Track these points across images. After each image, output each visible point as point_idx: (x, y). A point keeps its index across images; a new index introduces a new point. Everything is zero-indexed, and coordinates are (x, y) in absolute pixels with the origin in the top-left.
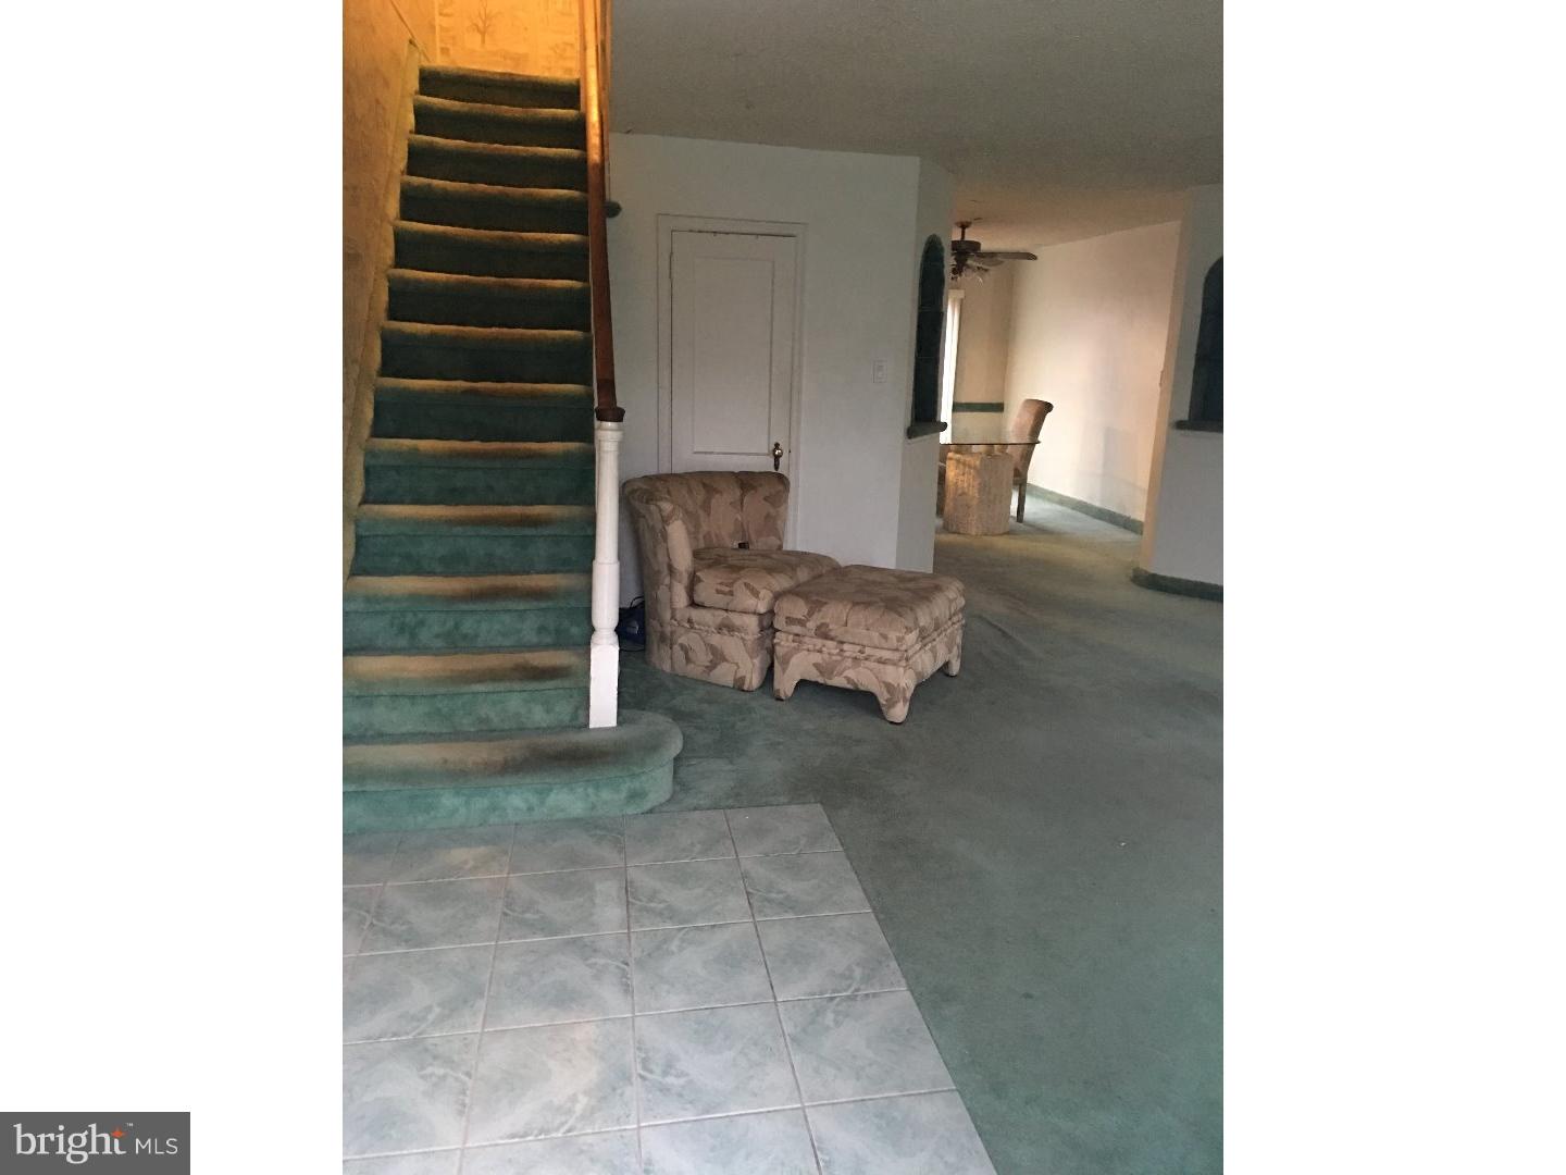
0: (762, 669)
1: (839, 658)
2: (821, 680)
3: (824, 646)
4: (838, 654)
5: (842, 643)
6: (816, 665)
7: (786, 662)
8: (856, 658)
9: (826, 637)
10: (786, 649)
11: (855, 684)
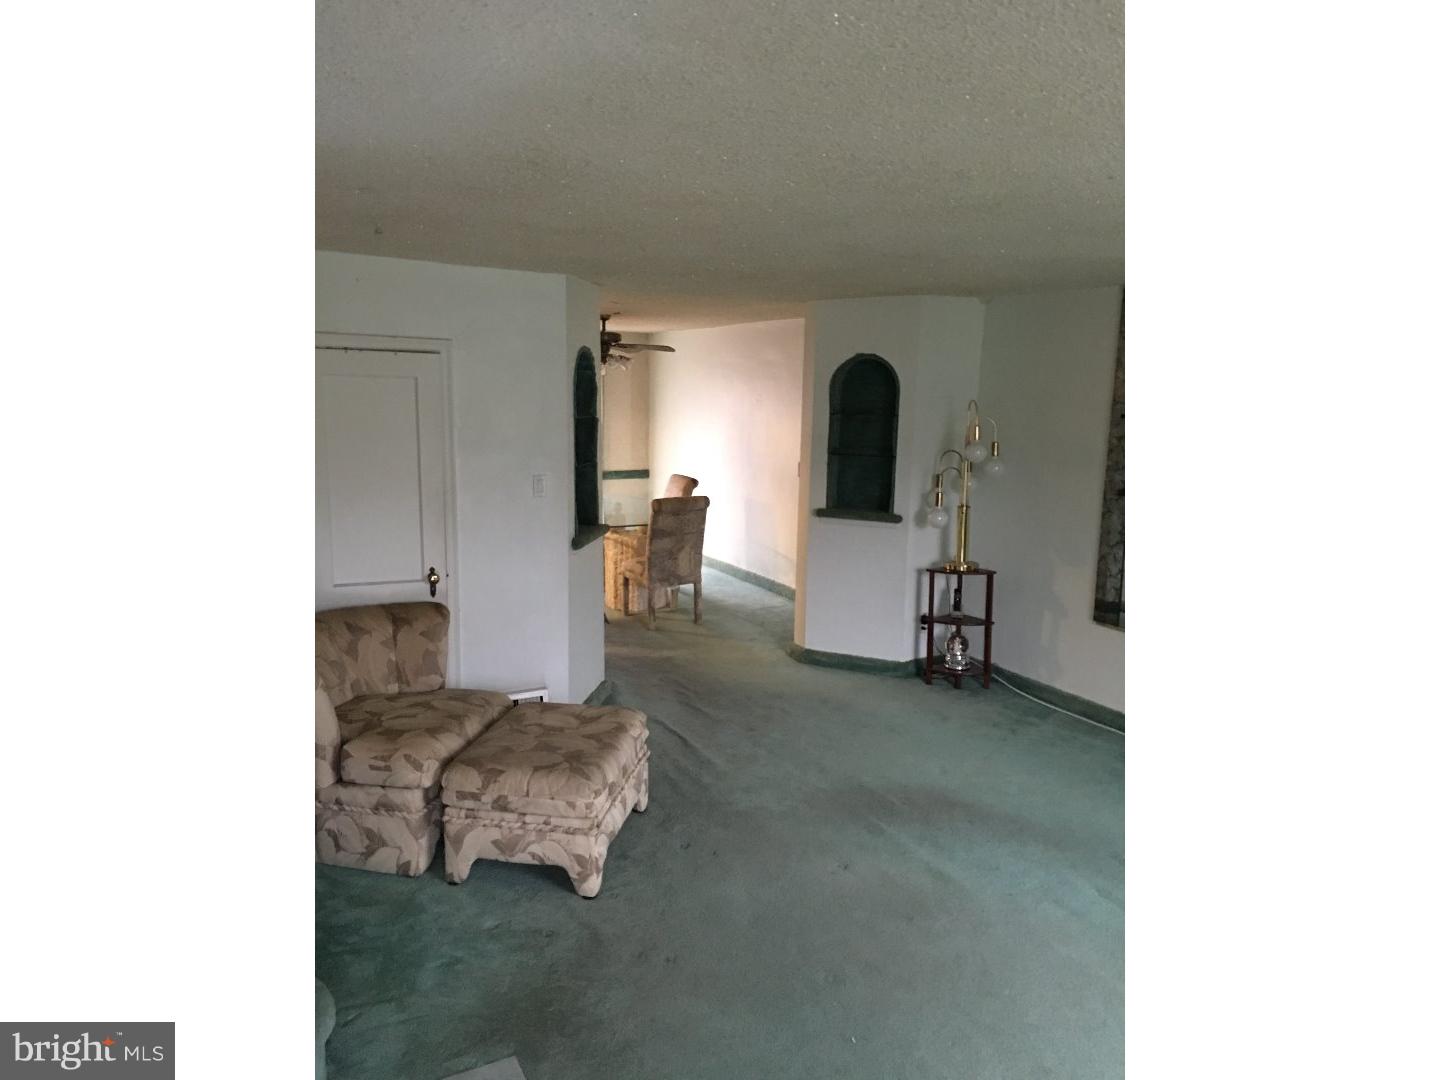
0: (430, 848)
1: (520, 832)
2: (502, 858)
3: (503, 820)
4: (521, 828)
5: (524, 814)
6: (495, 843)
7: (458, 841)
8: (540, 830)
9: (504, 809)
10: (459, 827)
11: (541, 860)
